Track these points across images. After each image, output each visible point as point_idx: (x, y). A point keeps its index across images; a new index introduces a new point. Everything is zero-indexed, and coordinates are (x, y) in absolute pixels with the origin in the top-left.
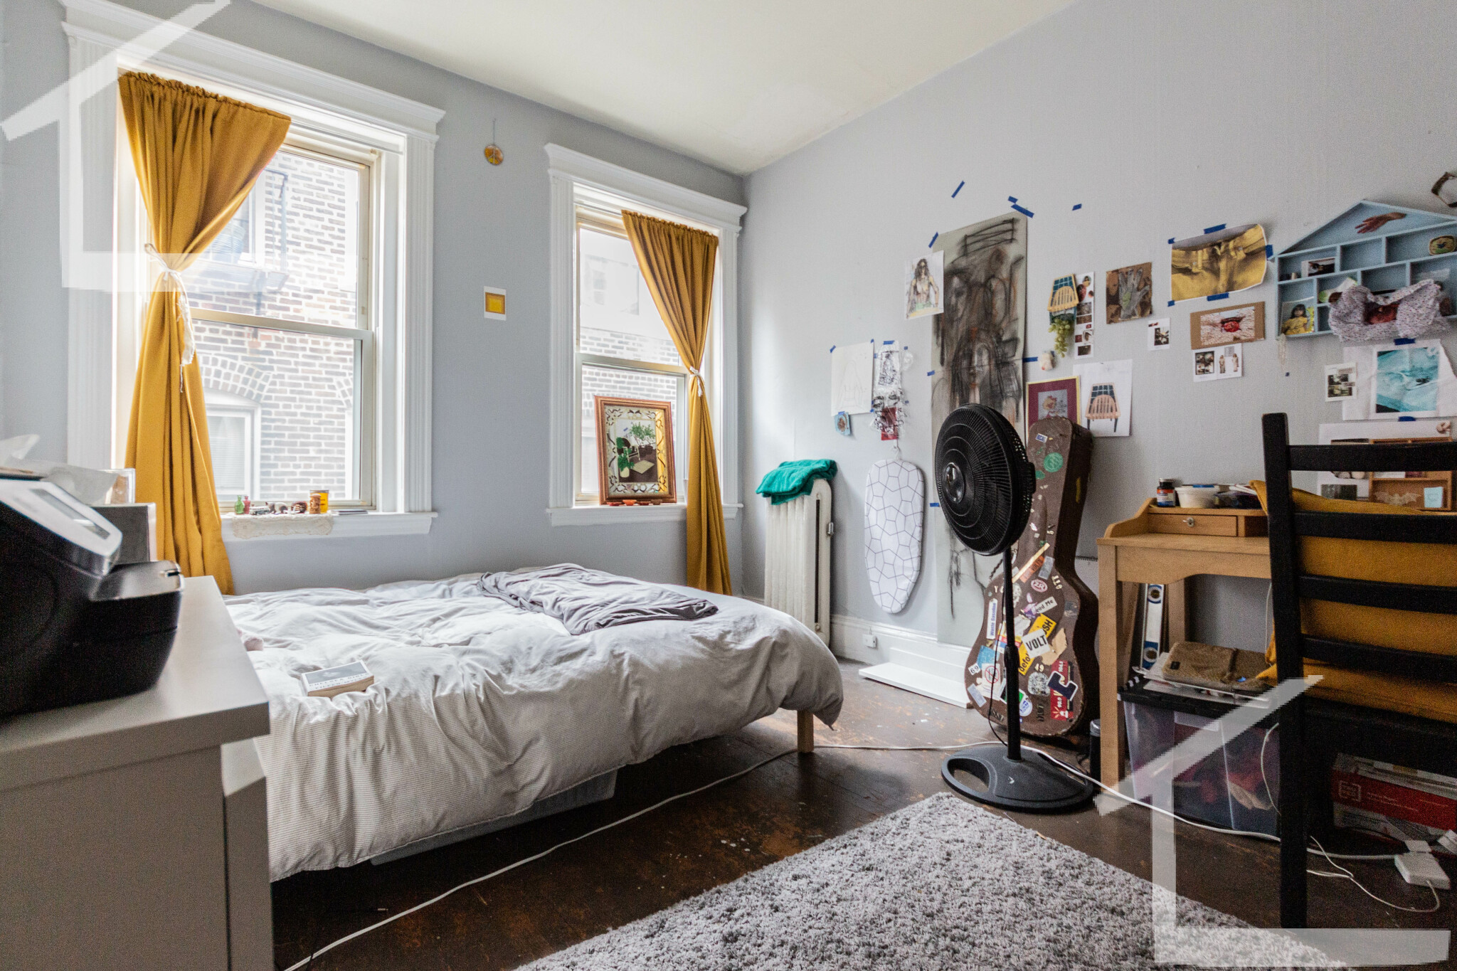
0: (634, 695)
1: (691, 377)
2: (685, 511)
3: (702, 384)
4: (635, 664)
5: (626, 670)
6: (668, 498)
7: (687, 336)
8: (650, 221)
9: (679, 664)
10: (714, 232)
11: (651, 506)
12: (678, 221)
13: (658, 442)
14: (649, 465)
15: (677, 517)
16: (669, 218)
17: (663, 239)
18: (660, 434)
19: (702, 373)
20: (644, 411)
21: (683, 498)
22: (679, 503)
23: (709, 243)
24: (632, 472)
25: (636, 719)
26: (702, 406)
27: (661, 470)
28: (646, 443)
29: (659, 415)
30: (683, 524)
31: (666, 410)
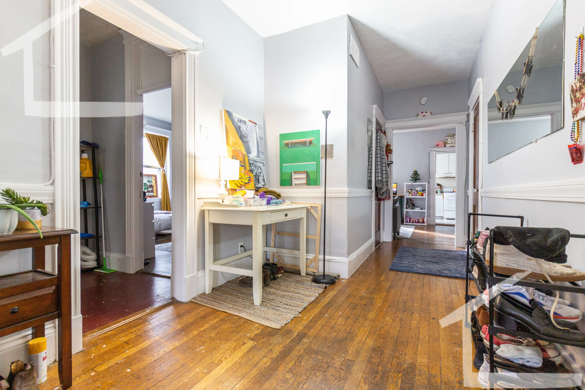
0: (159, 222)
1: (162, 170)
2: (161, 199)
3: (165, 171)
4: (159, 219)
5: (158, 219)
6: (157, 196)
7: (161, 160)
8: (152, 135)
9: (166, 219)
10: (167, 137)
11: (152, 198)
12: (159, 135)
13: (153, 183)
14: (152, 189)
15: (159, 201)
16: (156, 134)
17: (155, 139)
18: (154, 182)
19: (165, 169)
20: (150, 177)
21: (160, 196)
22: (159, 197)
23: (166, 139)
24: (148, 190)
25: (160, 225)
26: (165, 176)
27: (155, 190)
28: (151, 184)
29: (154, 178)
30: (160, 202)
31: (155, 176)
